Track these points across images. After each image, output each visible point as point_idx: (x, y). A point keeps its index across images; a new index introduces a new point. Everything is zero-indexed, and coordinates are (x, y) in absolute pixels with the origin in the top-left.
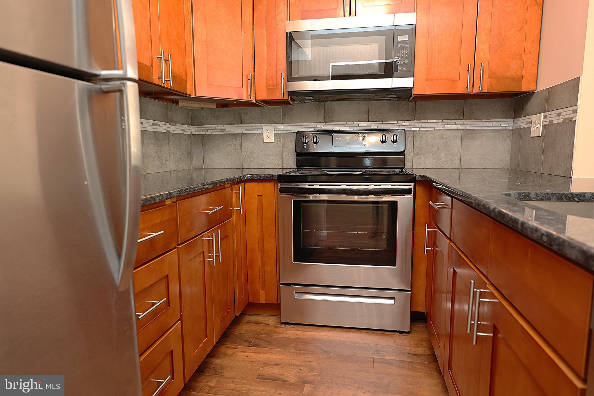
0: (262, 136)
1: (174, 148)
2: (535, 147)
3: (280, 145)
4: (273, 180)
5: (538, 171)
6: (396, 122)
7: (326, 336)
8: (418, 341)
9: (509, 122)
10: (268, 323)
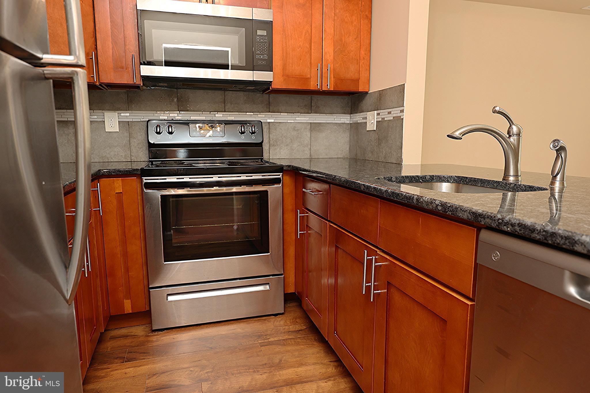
0: (104, 125)
2: (370, 140)
3: (127, 134)
4: (136, 174)
5: (375, 159)
6: (252, 113)
7: (206, 333)
8: (293, 320)
9: (346, 117)
10: (135, 334)
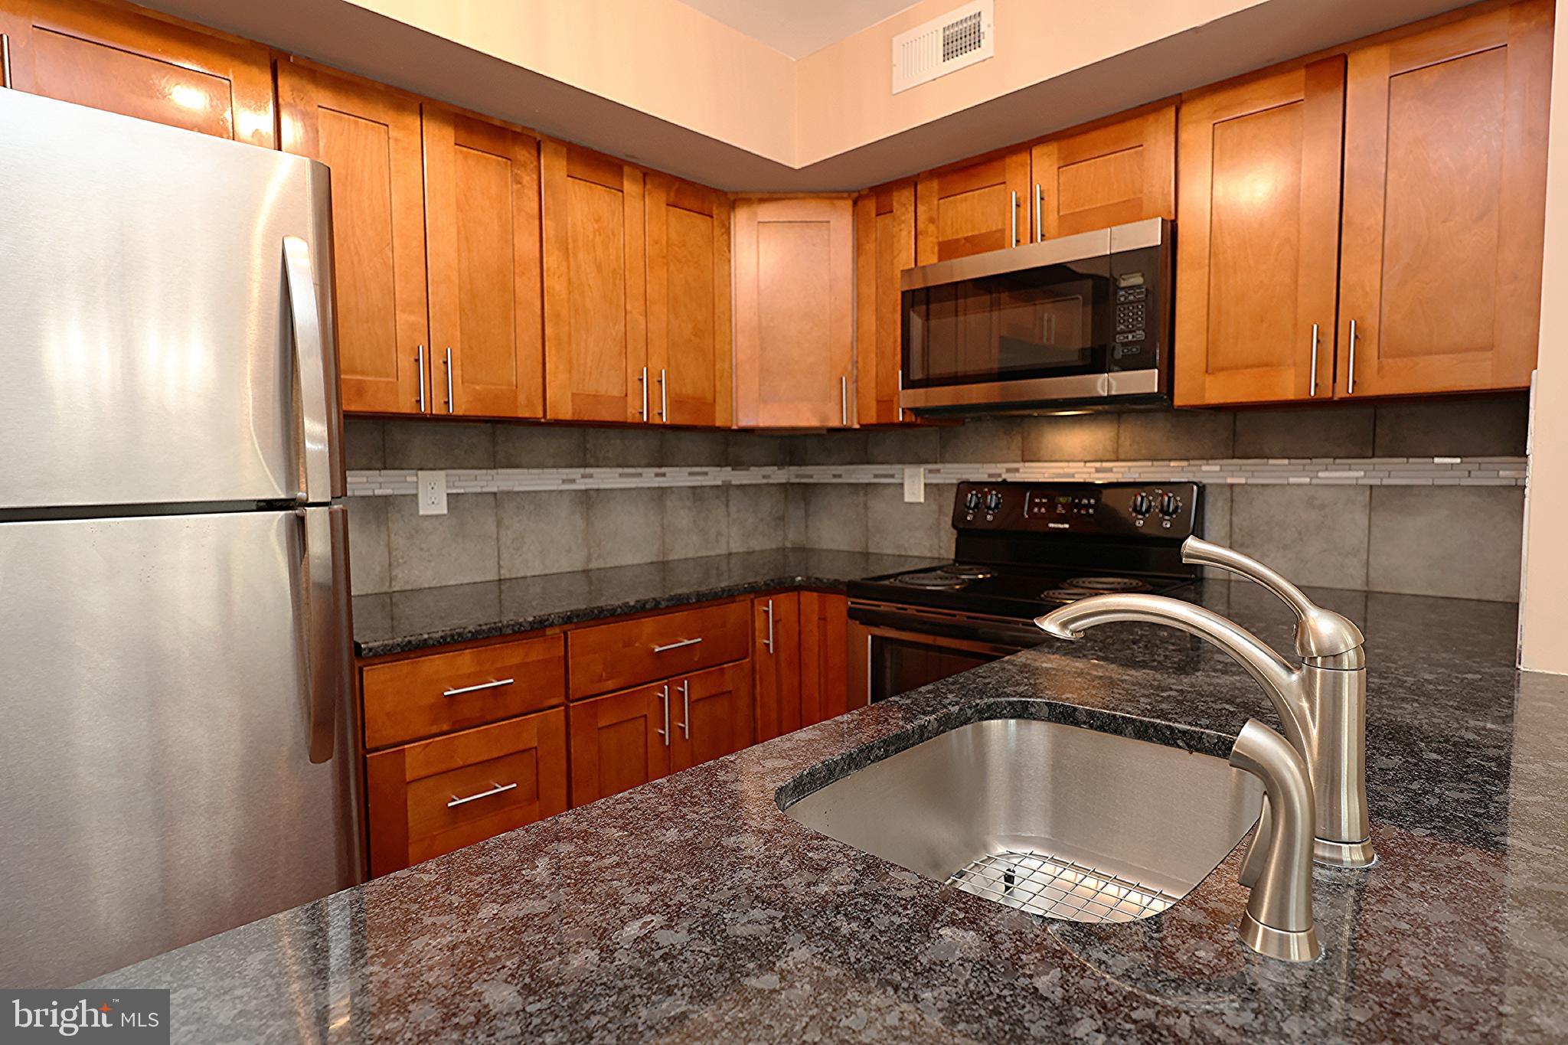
0: (902, 490)
1: (739, 511)
3: (935, 507)
6: (1187, 463)
